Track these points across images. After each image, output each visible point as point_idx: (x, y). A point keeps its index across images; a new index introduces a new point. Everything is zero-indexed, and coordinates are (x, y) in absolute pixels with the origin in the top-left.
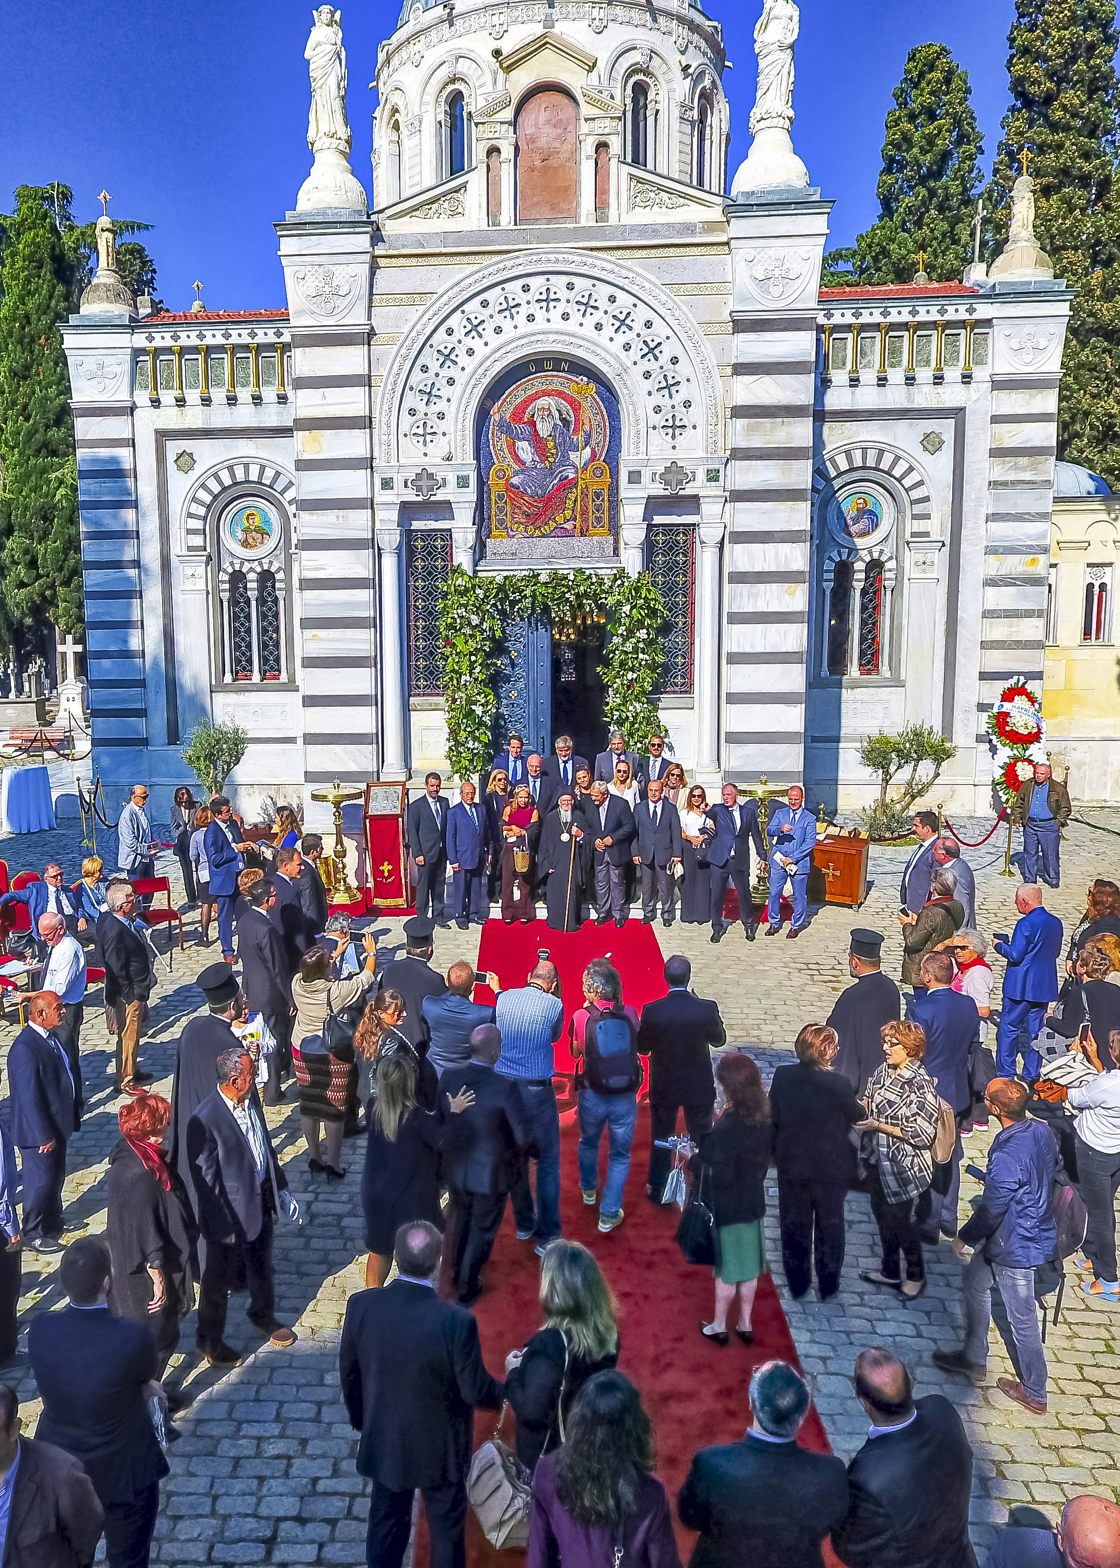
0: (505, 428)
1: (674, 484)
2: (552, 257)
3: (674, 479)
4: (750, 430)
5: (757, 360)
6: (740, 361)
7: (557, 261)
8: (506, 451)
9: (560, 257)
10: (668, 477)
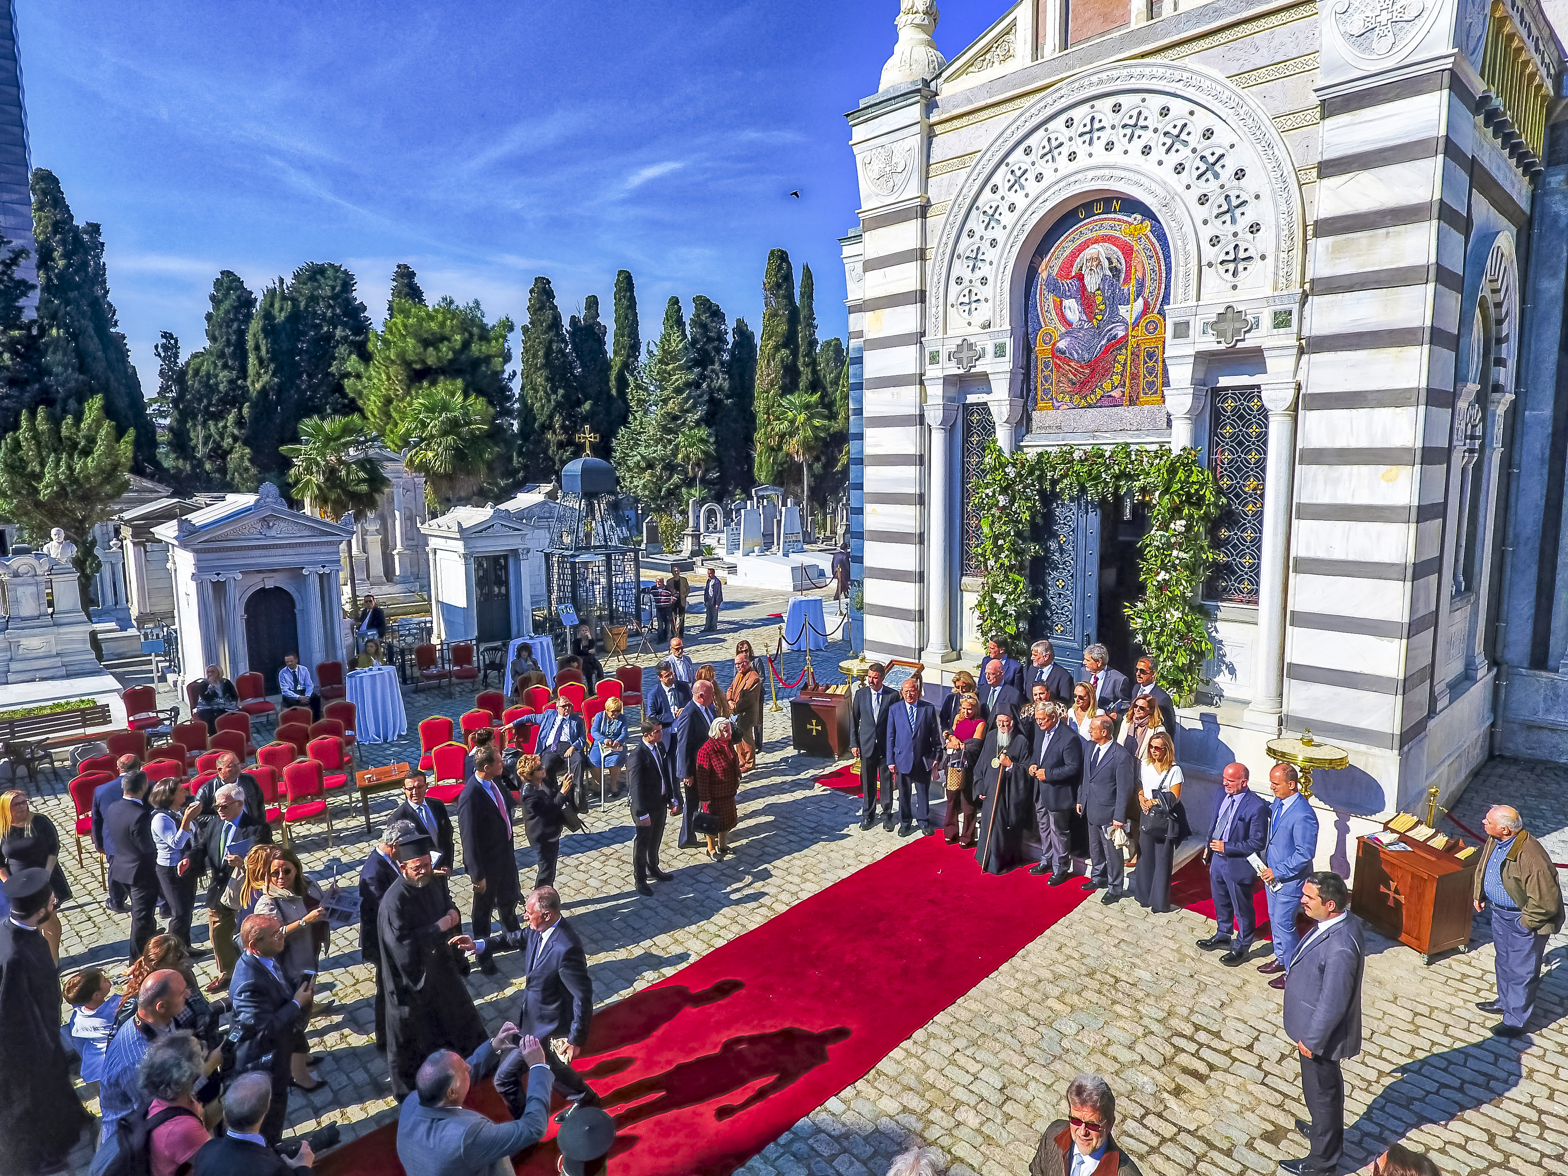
0: (1053, 287)
1: (1229, 335)
2: (1094, 79)
3: (1228, 327)
4: (1336, 251)
5: (1350, 152)
6: (1326, 157)
7: (1101, 82)
8: (1053, 313)
9: (1104, 76)
10: (1222, 326)
